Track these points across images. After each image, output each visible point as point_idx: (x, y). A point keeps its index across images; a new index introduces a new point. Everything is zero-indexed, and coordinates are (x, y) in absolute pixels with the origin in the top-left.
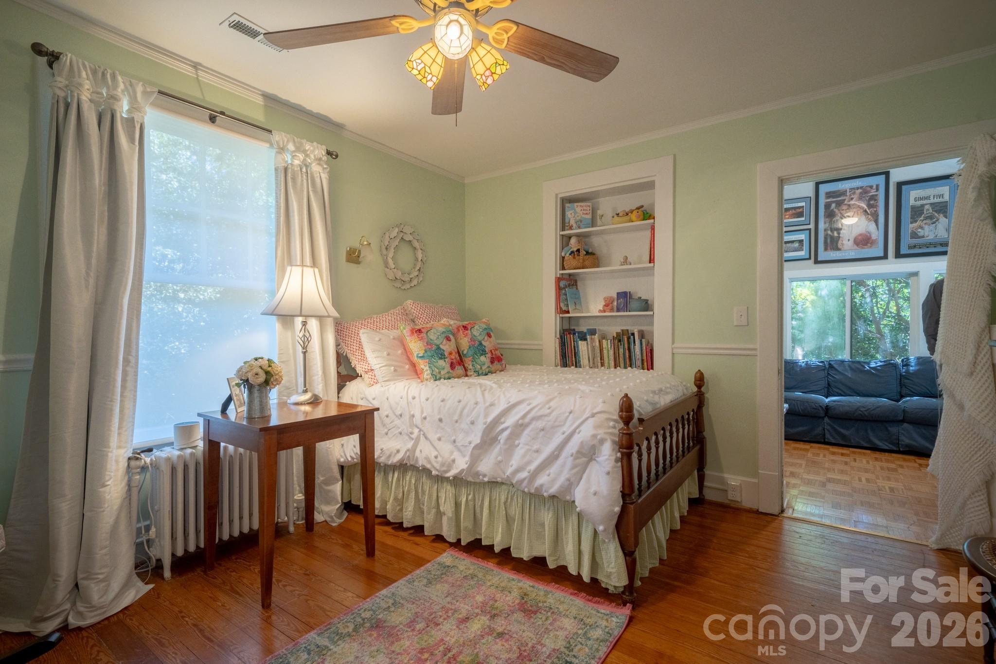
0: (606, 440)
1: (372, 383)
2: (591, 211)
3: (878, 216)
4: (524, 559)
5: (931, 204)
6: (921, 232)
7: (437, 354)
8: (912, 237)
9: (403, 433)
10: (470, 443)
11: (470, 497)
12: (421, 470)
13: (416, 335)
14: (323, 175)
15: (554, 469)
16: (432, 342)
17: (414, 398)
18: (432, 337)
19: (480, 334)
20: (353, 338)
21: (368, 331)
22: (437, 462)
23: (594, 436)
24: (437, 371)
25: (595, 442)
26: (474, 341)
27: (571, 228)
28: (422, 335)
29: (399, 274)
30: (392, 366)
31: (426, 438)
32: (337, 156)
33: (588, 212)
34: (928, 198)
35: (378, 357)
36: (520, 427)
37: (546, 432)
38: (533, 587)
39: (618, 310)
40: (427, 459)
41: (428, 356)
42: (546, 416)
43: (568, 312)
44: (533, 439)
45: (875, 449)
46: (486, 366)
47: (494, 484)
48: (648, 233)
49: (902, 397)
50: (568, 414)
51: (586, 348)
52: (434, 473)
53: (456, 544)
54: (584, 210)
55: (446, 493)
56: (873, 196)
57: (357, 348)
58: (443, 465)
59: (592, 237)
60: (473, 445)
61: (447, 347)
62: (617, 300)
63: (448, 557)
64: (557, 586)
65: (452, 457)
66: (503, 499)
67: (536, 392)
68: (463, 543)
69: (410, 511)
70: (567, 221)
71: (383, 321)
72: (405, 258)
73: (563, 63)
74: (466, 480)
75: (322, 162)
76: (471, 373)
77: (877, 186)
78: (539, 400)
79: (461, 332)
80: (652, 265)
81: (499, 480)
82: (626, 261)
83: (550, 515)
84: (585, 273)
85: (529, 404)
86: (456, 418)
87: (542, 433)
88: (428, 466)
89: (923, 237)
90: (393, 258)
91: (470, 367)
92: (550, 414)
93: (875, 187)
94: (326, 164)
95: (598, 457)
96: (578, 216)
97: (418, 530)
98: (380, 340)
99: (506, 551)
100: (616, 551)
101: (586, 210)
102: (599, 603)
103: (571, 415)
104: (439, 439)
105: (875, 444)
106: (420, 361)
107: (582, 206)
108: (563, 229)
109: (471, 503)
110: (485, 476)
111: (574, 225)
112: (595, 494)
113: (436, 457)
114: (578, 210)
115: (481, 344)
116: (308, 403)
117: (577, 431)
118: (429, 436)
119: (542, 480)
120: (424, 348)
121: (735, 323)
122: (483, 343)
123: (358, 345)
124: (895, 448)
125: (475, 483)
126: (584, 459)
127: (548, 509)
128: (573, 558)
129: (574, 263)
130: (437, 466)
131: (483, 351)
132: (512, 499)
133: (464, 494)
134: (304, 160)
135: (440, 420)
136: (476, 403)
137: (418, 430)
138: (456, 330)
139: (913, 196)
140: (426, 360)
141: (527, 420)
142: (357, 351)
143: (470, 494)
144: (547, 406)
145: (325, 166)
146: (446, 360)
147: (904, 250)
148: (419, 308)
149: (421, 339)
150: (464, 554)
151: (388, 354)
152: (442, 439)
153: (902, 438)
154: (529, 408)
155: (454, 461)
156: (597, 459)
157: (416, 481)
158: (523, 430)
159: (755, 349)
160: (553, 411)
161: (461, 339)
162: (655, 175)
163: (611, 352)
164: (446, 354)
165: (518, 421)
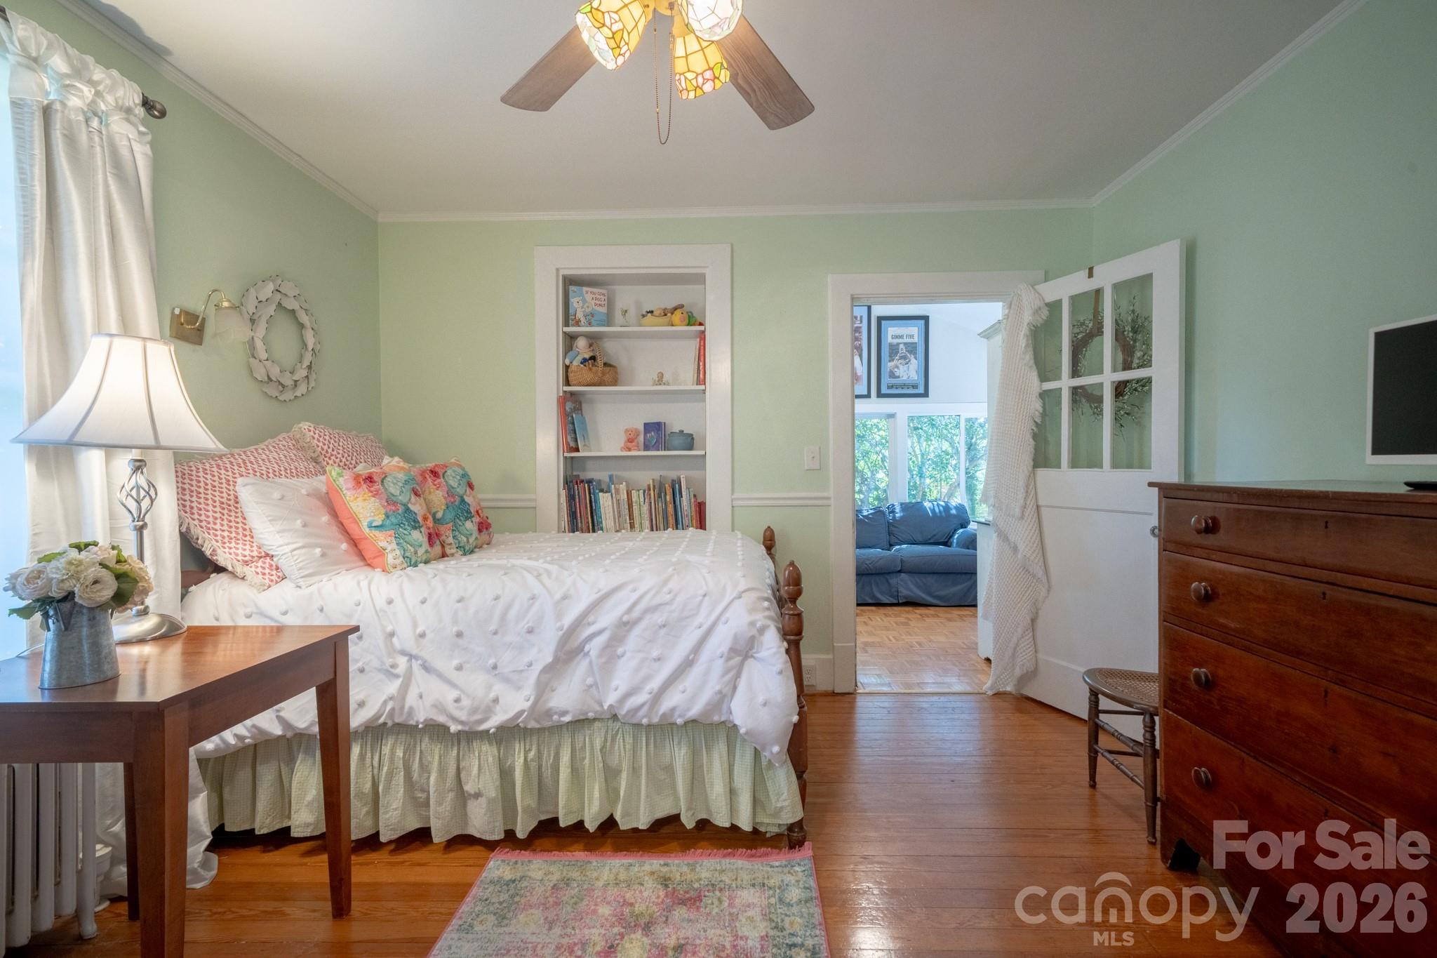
0: (768, 627)
1: (267, 582)
2: (606, 302)
3: (862, 350)
4: (640, 828)
5: (905, 344)
6: (897, 373)
7: (407, 520)
8: (890, 377)
9: (367, 668)
10: (530, 665)
11: (531, 755)
12: (422, 728)
13: (365, 486)
14: (137, 148)
15: (691, 680)
16: (394, 499)
17: (390, 602)
18: (392, 490)
19: (460, 484)
20: (202, 496)
21: (255, 481)
22: (461, 709)
23: (752, 624)
24: (412, 550)
25: (754, 632)
26: (453, 496)
27: (578, 323)
28: (376, 487)
29: (275, 372)
30: (317, 546)
31: (426, 668)
32: (163, 114)
33: (603, 303)
34: (901, 337)
35: (283, 531)
36: (624, 626)
37: (671, 629)
38: (666, 865)
39: (646, 448)
40: (439, 707)
41: (392, 524)
42: (666, 604)
43: (577, 450)
44: (650, 641)
45: (879, 604)
46: (474, 537)
47: (581, 723)
48: (694, 345)
49: (891, 545)
50: (701, 598)
51: (610, 503)
52: (454, 728)
53: (509, 839)
54: (596, 299)
55: (479, 759)
56: (857, 327)
57: (218, 515)
58: (474, 710)
59: (605, 340)
60: (538, 667)
61: (417, 508)
62: (645, 433)
63: (499, 867)
64: (699, 851)
65: (492, 695)
66: (598, 743)
67: (637, 570)
68: (521, 834)
69: (396, 809)
70: (571, 311)
71: (263, 460)
72: (284, 344)
73: (754, 91)
74: (525, 728)
75: (132, 118)
76: (453, 551)
77: (861, 317)
78: (649, 582)
79: (430, 480)
80: (702, 387)
81: (591, 715)
82: (660, 379)
83: (683, 751)
84: (592, 392)
85: (634, 590)
86: (493, 627)
87: (663, 631)
88: (441, 719)
89: (899, 377)
90: (264, 340)
91: (451, 540)
92: (673, 600)
93: (859, 318)
94: (144, 125)
95: (757, 652)
96: (588, 307)
97: (421, 836)
98: (282, 498)
99: (609, 824)
100: (788, 777)
101: (600, 300)
102: (766, 854)
103: (707, 599)
104: (459, 668)
105: (878, 599)
106: (377, 533)
107: (594, 294)
108: (566, 324)
109: (533, 765)
110: (564, 713)
111: (583, 320)
112: (765, 704)
113: (457, 701)
114: (588, 297)
115: (463, 501)
116: (154, 639)
117: (723, 619)
118: (438, 664)
119: (673, 700)
120: (383, 511)
121: (806, 467)
122: (466, 499)
123: (218, 509)
124: (895, 602)
125: (540, 731)
126: (738, 659)
127: (679, 743)
128: (724, 803)
129: (589, 376)
130: (463, 716)
131: (467, 512)
132: (613, 740)
133: (519, 751)
134: (93, 102)
135: (459, 635)
136: (533, 598)
137: (406, 658)
138: (419, 478)
139: (891, 331)
140: (389, 533)
141: (635, 614)
142: (218, 521)
143: (530, 750)
144: (666, 589)
145: (142, 129)
146: (422, 529)
147: (884, 390)
148: (327, 438)
149: (376, 494)
150: (523, 852)
151: (305, 525)
152: (466, 666)
153: (901, 589)
154: (635, 596)
155: (496, 701)
156: (755, 655)
157: (405, 753)
158: (628, 631)
159: (828, 498)
160: (676, 596)
161: (430, 493)
162: (707, 267)
163: (645, 508)
164: (420, 519)
165: (621, 618)
